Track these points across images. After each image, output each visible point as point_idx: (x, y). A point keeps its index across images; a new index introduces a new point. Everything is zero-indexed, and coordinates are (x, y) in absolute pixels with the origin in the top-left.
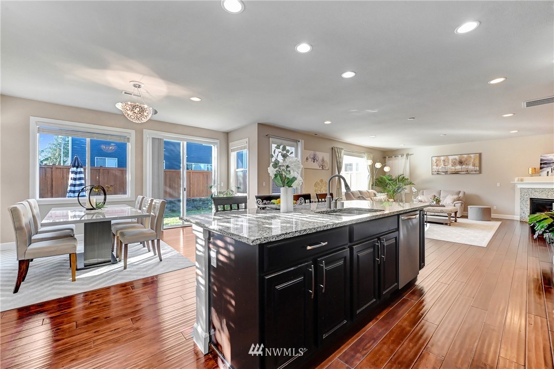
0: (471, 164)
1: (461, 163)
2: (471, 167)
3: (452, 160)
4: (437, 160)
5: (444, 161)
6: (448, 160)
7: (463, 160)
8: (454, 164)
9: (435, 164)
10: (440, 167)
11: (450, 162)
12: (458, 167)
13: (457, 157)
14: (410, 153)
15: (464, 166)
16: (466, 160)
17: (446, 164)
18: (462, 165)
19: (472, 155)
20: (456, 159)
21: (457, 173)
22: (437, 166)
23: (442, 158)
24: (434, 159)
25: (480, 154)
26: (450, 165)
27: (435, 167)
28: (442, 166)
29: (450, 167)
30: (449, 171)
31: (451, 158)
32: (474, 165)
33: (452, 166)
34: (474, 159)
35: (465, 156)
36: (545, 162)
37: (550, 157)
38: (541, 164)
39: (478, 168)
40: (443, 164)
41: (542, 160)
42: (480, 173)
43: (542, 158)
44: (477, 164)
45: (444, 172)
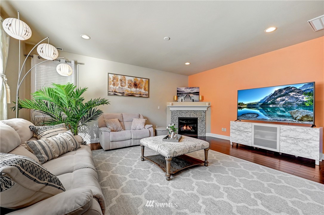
0: (143, 88)
1: (136, 85)
2: (143, 91)
3: (129, 81)
4: (114, 78)
5: (121, 80)
6: (125, 80)
7: (137, 82)
8: (130, 86)
9: (112, 83)
10: (117, 87)
11: (127, 82)
12: (133, 89)
13: (132, 79)
14: (78, 62)
15: (138, 89)
16: (140, 83)
17: (123, 84)
18: (137, 88)
19: (144, 80)
20: (131, 81)
21: (132, 95)
22: (114, 85)
23: (119, 77)
24: (111, 76)
25: (149, 79)
27: (112, 86)
28: (119, 86)
29: (127, 89)
30: (126, 93)
31: (127, 78)
32: (145, 89)
33: (129, 88)
34: (145, 84)
35: (139, 79)
36: (180, 92)
37: (183, 89)
38: (178, 94)
39: (147, 92)
40: (120, 84)
41: (178, 91)
42: (148, 97)
43: (178, 89)
44: (147, 89)
45: (121, 93)
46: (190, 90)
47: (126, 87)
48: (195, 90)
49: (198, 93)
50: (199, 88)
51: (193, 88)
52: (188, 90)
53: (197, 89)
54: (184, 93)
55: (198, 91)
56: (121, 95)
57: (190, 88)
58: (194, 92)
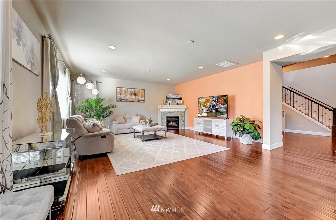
0: (140, 96)
1: (135, 94)
2: (140, 98)
4: (120, 90)
5: (125, 91)
6: (128, 91)
7: (136, 92)
8: (131, 95)
9: (119, 93)
10: (123, 96)
11: (129, 92)
12: (134, 97)
13: (133, 90)
15: (136, 97)
16: (138, 92)
17: (126, 94)
18: (136, 96)
19: (141, 90)
20: (132, 91)
21: (133, 101)
22: (120, 95)
23: (124, 89)
24: (118, 89)
25: (144, 90)
26: (129, 95)
27: (119, 95)
28: (124, 95)
29: (129, 97)
30: (128, 99)
31: (129, 90)
32: (142, 97)
33: (130, 96)
34: (142, 93)
35: (137, 90)
36: (168, 98)
37: (170, 96)
38: (166, 99)
39: (143, 99)
40: (124, 94)
41: (167, 97)
42: (144, 102)
43: (167, 96)
44: (143, 96)
45: (125, 100)
46: (176, 96)
47: (129, 96)
48: (179, 96)
49: (181, 98)
50: (181, 94)
51: (177, 94)
52: (174, 96)
53: (180, 95)
54: (171, 98)
55: (181, 97)
56: (125, 101)
57: (176, 95)
58: (178, 97)
